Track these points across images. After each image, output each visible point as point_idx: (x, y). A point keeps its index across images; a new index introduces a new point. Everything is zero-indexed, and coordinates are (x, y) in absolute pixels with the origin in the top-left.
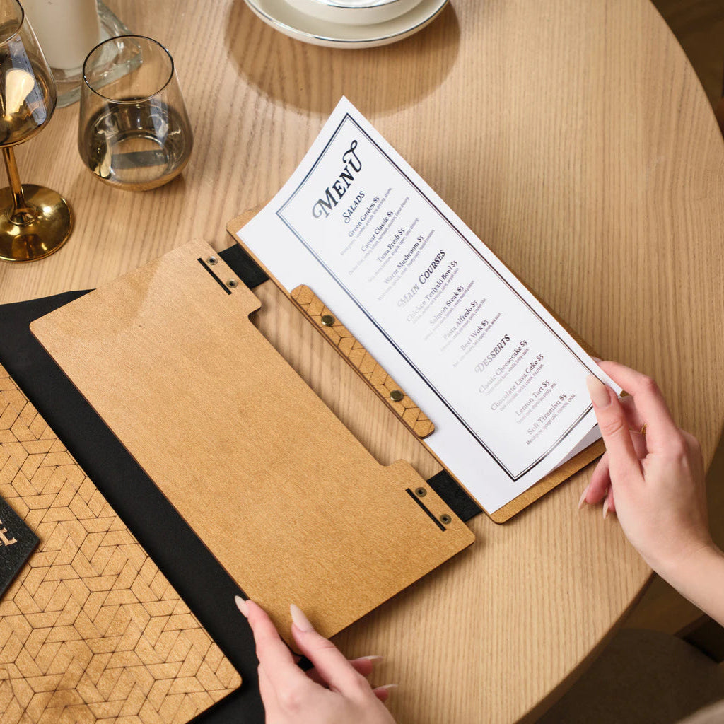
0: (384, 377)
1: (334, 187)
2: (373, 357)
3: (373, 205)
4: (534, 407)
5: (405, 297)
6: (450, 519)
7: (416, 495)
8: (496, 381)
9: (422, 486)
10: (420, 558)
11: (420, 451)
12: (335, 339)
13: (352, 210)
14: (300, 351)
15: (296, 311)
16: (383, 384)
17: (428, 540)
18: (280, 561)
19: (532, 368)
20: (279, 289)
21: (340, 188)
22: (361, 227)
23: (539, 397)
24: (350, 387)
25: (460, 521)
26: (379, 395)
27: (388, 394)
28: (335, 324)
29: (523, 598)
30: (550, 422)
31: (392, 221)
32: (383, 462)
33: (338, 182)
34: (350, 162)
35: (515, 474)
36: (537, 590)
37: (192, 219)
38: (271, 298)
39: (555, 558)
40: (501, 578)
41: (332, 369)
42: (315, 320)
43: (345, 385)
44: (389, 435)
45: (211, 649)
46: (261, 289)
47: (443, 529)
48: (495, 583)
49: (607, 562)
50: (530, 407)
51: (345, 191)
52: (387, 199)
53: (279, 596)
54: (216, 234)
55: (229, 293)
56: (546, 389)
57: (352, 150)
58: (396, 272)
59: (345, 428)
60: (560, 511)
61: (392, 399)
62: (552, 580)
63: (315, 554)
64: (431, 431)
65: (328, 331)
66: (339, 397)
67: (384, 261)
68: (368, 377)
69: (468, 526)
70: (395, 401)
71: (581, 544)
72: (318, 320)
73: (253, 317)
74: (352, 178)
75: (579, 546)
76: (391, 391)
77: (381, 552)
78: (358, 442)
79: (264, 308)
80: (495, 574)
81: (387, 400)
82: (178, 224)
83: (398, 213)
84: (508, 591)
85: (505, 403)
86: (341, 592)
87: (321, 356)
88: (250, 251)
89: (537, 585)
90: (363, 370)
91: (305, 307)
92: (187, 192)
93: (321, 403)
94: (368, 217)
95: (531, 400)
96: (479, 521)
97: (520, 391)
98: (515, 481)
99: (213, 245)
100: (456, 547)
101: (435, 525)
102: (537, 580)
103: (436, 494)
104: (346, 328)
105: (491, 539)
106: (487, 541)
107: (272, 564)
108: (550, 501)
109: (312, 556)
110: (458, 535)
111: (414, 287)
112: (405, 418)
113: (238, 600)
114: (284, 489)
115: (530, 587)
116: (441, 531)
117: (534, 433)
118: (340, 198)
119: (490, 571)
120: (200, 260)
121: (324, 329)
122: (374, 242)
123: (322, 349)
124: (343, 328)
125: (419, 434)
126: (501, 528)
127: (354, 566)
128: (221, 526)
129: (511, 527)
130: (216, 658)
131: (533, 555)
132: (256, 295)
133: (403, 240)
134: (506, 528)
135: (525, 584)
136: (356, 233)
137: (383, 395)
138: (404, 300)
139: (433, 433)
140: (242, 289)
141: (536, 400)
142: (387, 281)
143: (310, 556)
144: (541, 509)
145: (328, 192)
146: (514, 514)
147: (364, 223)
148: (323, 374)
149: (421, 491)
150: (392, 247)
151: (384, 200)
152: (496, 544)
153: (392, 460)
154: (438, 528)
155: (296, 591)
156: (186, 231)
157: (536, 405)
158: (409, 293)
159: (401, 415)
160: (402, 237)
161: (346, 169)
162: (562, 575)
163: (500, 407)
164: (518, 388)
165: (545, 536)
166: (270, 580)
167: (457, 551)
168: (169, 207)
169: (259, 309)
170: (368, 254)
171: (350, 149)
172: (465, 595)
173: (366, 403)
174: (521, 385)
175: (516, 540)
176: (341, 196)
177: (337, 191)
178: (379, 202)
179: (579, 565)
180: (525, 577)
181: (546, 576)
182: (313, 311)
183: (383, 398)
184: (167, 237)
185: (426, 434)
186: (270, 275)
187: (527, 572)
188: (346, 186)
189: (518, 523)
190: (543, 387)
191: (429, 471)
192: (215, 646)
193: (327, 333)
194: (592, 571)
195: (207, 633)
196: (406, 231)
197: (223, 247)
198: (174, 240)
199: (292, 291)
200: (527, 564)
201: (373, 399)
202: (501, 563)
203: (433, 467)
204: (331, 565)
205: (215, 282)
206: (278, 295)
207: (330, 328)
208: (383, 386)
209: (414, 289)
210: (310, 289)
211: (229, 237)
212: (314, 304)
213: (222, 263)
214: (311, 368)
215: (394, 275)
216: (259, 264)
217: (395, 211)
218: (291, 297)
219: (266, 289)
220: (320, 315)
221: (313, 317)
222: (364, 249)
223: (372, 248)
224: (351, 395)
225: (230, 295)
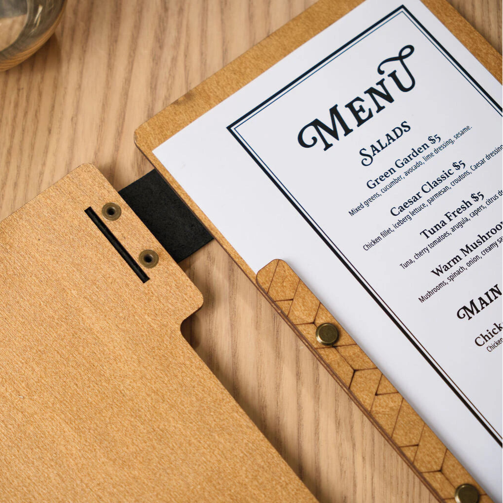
0: (441, 455)
1: (350, 106)
3: (425, 146)
5: (472, 303)
12: (345, 372)
13: (379, 148)
14: (278, 387)
16: (441, 471)
20: (234, 262)
21: (362, 109)
22: (395, 176)
24: (373, 465)
27: (450, 491)
28: (341, 342)
31: (461, 178)
33: (358, 99)
34: (393, 75)
37: (74, 120)
38: (219, 276)
41: (338, 423)
42: (304, 332)
43: (364, 458)
46: (201, 260)
51: (371, 115)
52: (457, 141)
54: (117, 148)
55: (145, 279)
57: (401, 58)
58: (456, 259)
61: (458, 502)
65: (330, 355)
66: (355, 485)
67: (434, 237)
68: (409, 453)
72: (310, 332)
73: (189, 327)
74: (389, 99)
76: (456, 486)
81: (449, 502)
82: (50, 131)
83: (477, 166)
87: (317, 397)
88: (179, 187)
90: (401, 438)
91: (285, 306)
92: (64, 69)
94: (412, 164)
99: (111, 174)
104: (362, 351)
111: (492, 290)
118: (358, 126)
120: (90, 212)
121: (322, 352)
122: (416, 205)
124: (357, 350)
133: (478, 210)
136: (383, 185)
137: (440, 493)
138: (470, 310)
140: (166, 269)
142: (438, 272)
145: (334, 111)
147: (400, 172)
148: (322, 436)
150: (453, 217)
151: (450, 142)
156: (65, 145)
158: (480, 299)
160: (476, 205)
161: (381, 83)
168: (34, 95)
169: (199, 310)
170: (401, 223)
171: (397, 55)
173: (404, 497)
176: (360, 122)
177: (356, 114)
178: (438, 144)
182: (300, 313)
183: (442, 499)
184: (31, 157)
186: (213, 233)
188: (374, 108)
193: (328, 360)
196: (486, 198)
197: (130, 175)
198: (44, 164)
199: (259, 271)
205: (117, 257)
206: (231, 270)
207: (333, 349)
208: (439, 475)
209: (490, 293)
210: (291, 268)
211: (140, 155)
212: (300, 300)
213: (128, 214)
214: (300, 425)
215: (452, 263)
216: (197, 213)
217: (470, 162)
218: (257, 280)
219: (211, 259)
220: (313, 323)
221: (300, 328)
222: (396, 211)
223: (413, 214)
224: (376, 480)
225: (146, 284)
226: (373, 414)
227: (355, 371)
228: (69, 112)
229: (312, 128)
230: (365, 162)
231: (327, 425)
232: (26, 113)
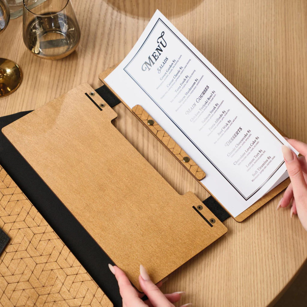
0: (180, 150)
1: (153, 55)
2: (174, 140)
3: (172, 64)
4: (255, 163)
5: (189, 109)
6: (215, 221)
7: (197, 209)
8: (235, 151)
9: (200, 205)
10: (200, 241)
11: (199, 187)
12: (155, 132)
13: (162, 67)
14: (138, 138)
15: (135, 118)
17: (204, 232)
18: (131, 245)
19: (253, 144)
20: (126, 107)
21: (156, 56)
22: (167, 75)
23: (257, 158)
24: (163, 155)
25: (220, 221)
26: (177, 159)
27: (182, 159)
28: (154, 124)
29: (252, 259)
30: (263, 170)
31: (182, 72)
32: (180, 193)
33: (155, 53)
34: (161, 43)
35: (247, 196)
36: (259, 255)
37: (82, 73)
38: (122, 112)
39: (268, 238)
40: (241, 250)
41: (154, 146)
42: (144, 122)
43: (160, 155)
44: (183, 179)
45: (97, 291)
46: (117, 107)
47: (212, 226)
48: (238, 253)
49: (293, 240)
50: (253, 163)
51: (158, 57)
52: (179, 60)
53: (131, 263)
54: (94, 80)
55: (101, 110)
56: (261, 154)
57: (162, 36)
58: (184, 97)
59: (161, 177)
60: (269, 214)
61: (184, 161)
62: (266, 250)
63: (148, 241)
64: (204, 177)
65: (151, 128)
66: (158, 161)
67: (178, 92)
68: (171, 150)
69: (224, 224)
70: (186, 162)
71: (280, 231)
72: (146, 122)
73: (114, 122)
74: (161, 51)
75: (279, 232)
76: (183, 157)
77: (181, 239)
78: (168, 183)
79: (119, 117)
80: (238, 247)
81: (182, 161)
82: (74, 76)
83: (185, 67)
84: (245, 256)
85: (240, 161)
86: (162, 260)
87: (148, 141)
88: (111, 88)
89: (259, 253)
90: (169, 147)
91: (139, 116)
92: (79, 60)
93: (149, 164)
94: (170, 70)
95: (253, 160)
96: (229, 221)
97: (248, 155)
98: (246, 200)
99: (92, 86)
100: (218, 235)
101: (207, 224)
102: (259, 250)
103: (207, 208)
104: (160, 126)
105: (235, 230)
106: (233, 231)
107: (127, 246)
108: (264, 210)
109: (147, 242)
110: (219, 228)
111: (194, 104)
112: (191, 170)
113: (110, 266)
114: (131, 209)
115: (256, 254)
116: (210, 227)
117: (255, 176)
118: (156, 61)
119: (236, 246)
120: (86, 94)
121: (149, 127)
122: (173, 83)
123: (148, 136)
124: (158, 126)
125: (198, 178)
126: (240, 224)
127: (168, 246)
128: (101, 228)
129: (245, 223)
130: (100, 295)
131: (256, 237)
132: (115, 111)
133: (188, 81)
134: (243, 224)
135: (253, 252)
136: (164, 78)
137: (179, 159)
138: (188, 112)
139: (205, 177)
140: (107, 108)
141: (256, 159)
142: (180, 102)
143: (145, 242)
144: (260, 214)
145: (149, 58)
146: (246, 217)
147: (168, 73)
148: (149, 149)
149: (200, 207)
150: (182, 85)
151: (178, 61)
152: (238, 233)
153: (185, 192)
154: (209, 226)
155: (139, 260)
156: (79, 79)
157: (256, 162)
158: (191, 108)
159: (189, 169)
160: (187, 79)
161: (159, 46)
162: (271, 247)
163: (238, 163)
164: (247, 153)
165: (262, 227)
166: (126, 255)
167: (219, 237)
168: (70, 67)
169: (116, 118)
170: (170, 89)
171: (161, 36)
172: (223, 259)
173: (171, 163)
174: (248, 152)
175: (248, 230)
176: (156, 60)
177: (154, 57)
178: (175, 62)
179: (279, 241)
180: (253, 248)
181: (263, 247)
182: (143, 118)
183: (180, 161)
184: (69, 82)
185: (201, 179)
186: (121, 101)
187: (254, 246)
188: (159, 55)
189: (249, 222)
190: (259, 153)
191: (203, 197)
192: (100, 289)
193: (151, 129)
194: (286, 244)
195: (95, 283)
196: (189, 76)
197: (97, 86)
198: (73, 84)
199: (133, 108)
200: (254, 242)
201: (175, 161)
202: (241, 241)
203: (206, 194)
204: (156, 246)
205: (94, 105)
206: (125, 110)
207: (152, 126)
208: (179, 155)
209: (193, 106)
210: (141, 107)
211: (100, 81)
212: (144, 114)
213: (97, 95)
214: (143, 147)
215: (183, 99)
216: (116, 95)
217: (183, 67)
218: (132, 111)
219: (120, 107)
220: (147, 120)
221: (143, 121)
222: (168, 86)
223: (172, 86)
224: (163, 159)
225: (102, 111)
226: (162, 141)
227: (158, 131)
228: (80, 71)
229: (145, 64)
230: (159, 72)
231: (151, 147)
232: (68, 72)
